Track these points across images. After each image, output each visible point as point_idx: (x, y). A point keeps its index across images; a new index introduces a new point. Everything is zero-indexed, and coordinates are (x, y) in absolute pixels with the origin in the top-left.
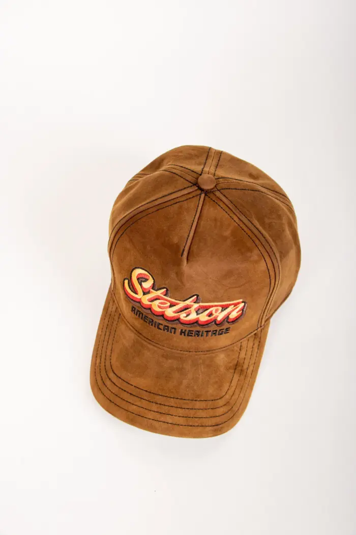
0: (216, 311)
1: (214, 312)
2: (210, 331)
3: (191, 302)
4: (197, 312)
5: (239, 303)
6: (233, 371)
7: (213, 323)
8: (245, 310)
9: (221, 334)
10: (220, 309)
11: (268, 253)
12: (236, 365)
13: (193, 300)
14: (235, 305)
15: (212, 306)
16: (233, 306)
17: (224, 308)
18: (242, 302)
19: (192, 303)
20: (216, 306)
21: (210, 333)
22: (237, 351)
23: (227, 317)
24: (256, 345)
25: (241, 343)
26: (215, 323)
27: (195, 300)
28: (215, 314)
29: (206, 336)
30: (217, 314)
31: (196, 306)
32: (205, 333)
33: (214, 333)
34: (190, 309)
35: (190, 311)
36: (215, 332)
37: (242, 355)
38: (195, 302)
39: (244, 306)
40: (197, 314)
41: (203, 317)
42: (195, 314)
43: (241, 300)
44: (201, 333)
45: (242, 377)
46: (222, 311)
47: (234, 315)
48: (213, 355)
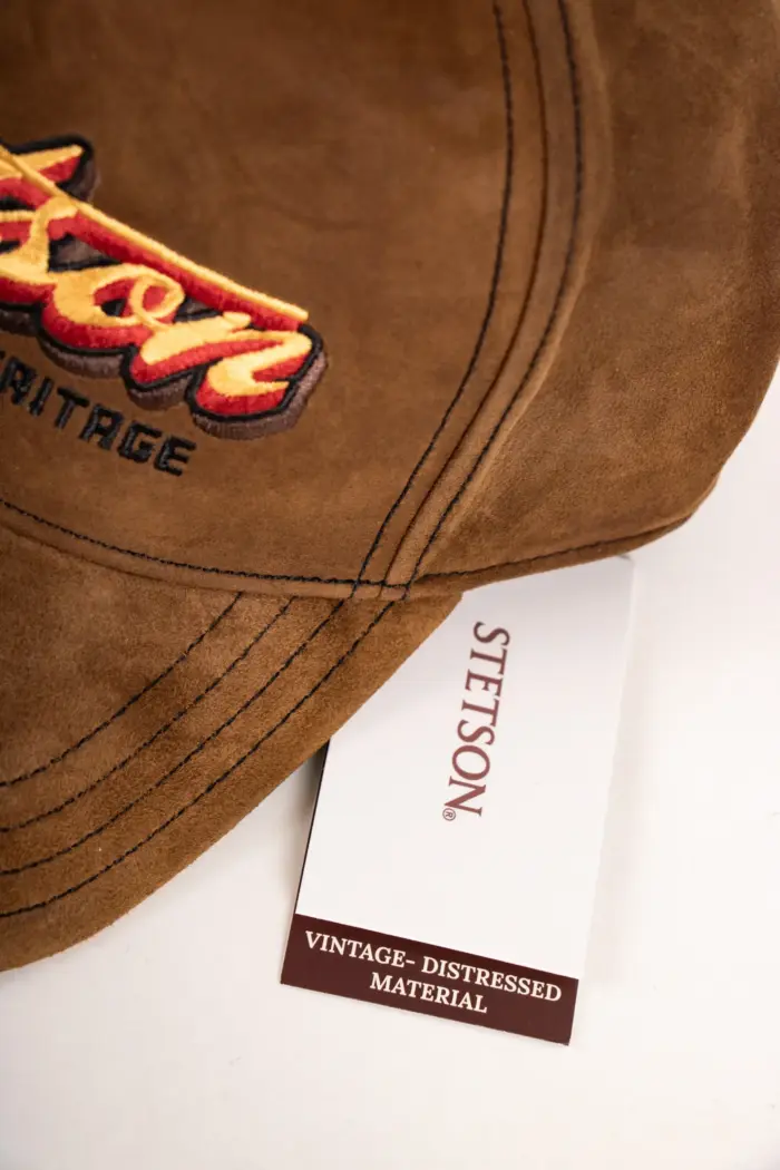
0: (153, 297)
1: (136, 298)
2: (84, 403)
3: (48, 172)
4: (54, 247)
5: (280, 323)
6: (115, 698)
7: (114, 362)
8: (305, 386)
9: (138, 458)
10: (176, 296)
11: (545, 141)
12: (151, 685)
13: (60, 166)
14: (263, 321)
15: (139, 258)
16: (245, 319)
17: (201, 303)
18: (302, 328)
19: (49, 184)
20: (157, 265)
21: (80, 416)
22: (194, 617)
23: (195, 369)
24: (313, 665)
25: (240, 594)
26: (124, 370)
27: (68, 174)
28: (139, 316)
29: (57, 423)
30: (151, 318)
31: (63, 208)
32: (55, 402)
33: (103, 426)
34: (25, 215)
35: (26, 224)
36: (106, 422)
37: (214, 658)
38: (62, 186)
39: (308, 361)
40: (55, 265)
41: (75, 298)
42: (44, 257)
43: (301, 314)
44: (36, 387)
45: (152, 765)
46: (181, 315)
47: (234, 379)
48: (62, 561)
